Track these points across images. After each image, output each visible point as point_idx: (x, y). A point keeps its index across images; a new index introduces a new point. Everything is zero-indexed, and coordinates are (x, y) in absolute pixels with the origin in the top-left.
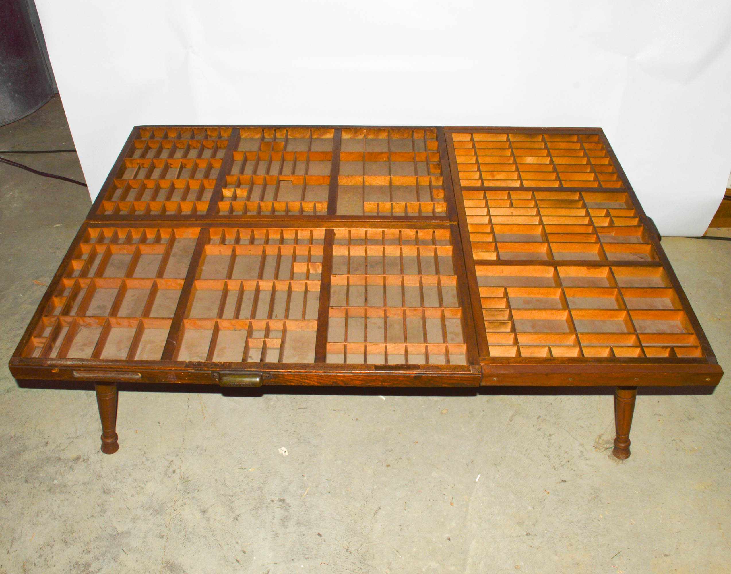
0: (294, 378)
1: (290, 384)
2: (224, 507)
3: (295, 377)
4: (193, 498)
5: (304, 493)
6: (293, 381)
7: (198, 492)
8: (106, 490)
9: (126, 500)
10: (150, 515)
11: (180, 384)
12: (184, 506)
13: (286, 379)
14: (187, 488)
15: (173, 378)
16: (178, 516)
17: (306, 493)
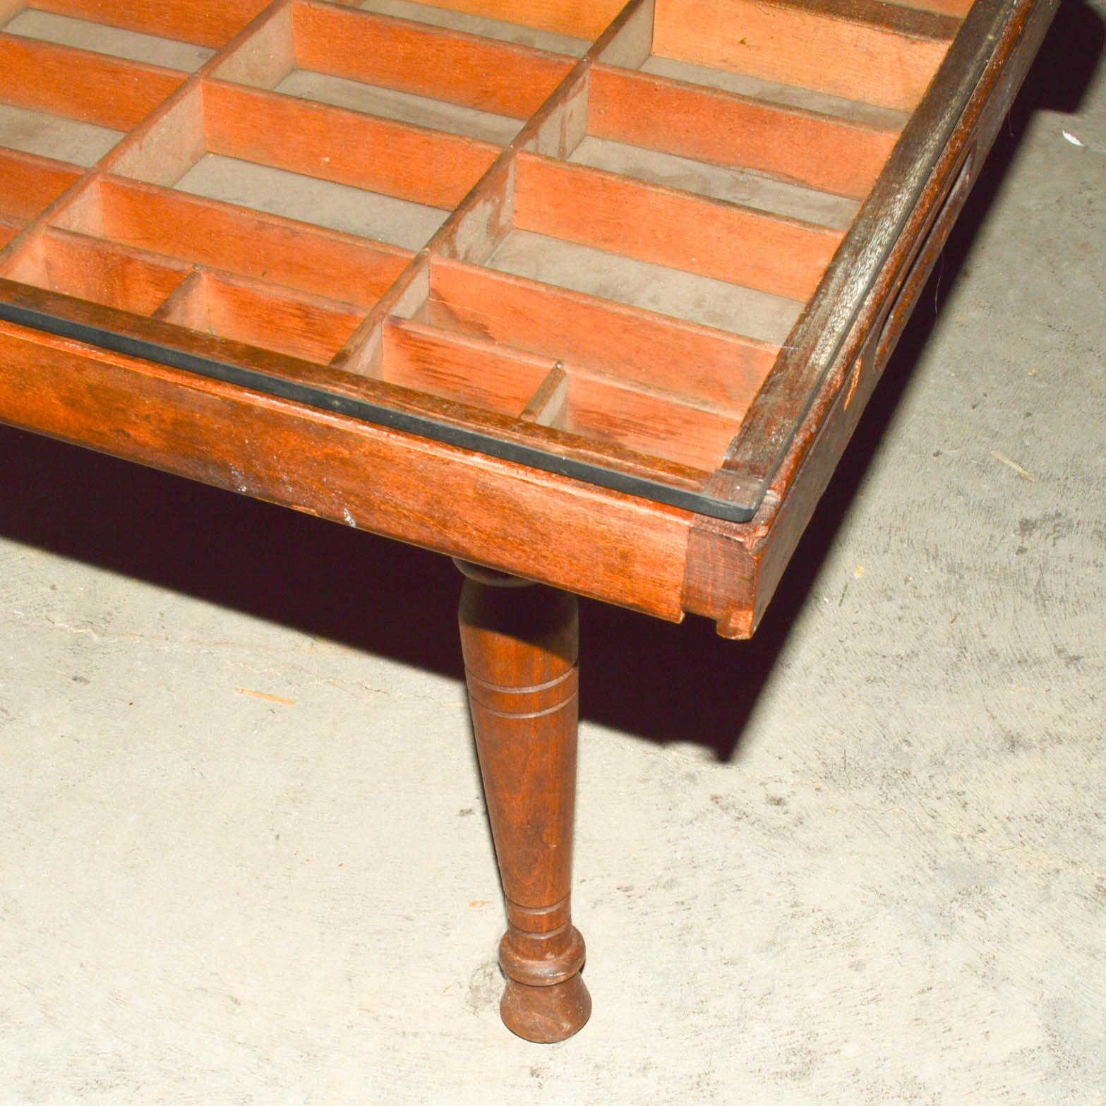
2: (1011, 681)
4: (937, 762)
5: (1010, 468)
7: (909, 744)
8: (787, 1068)
9: (870, 995)
10: (984, 917)
12: (968, 797)
14: (878, 774)
16: (1010, 825)
17: (1014, 465)
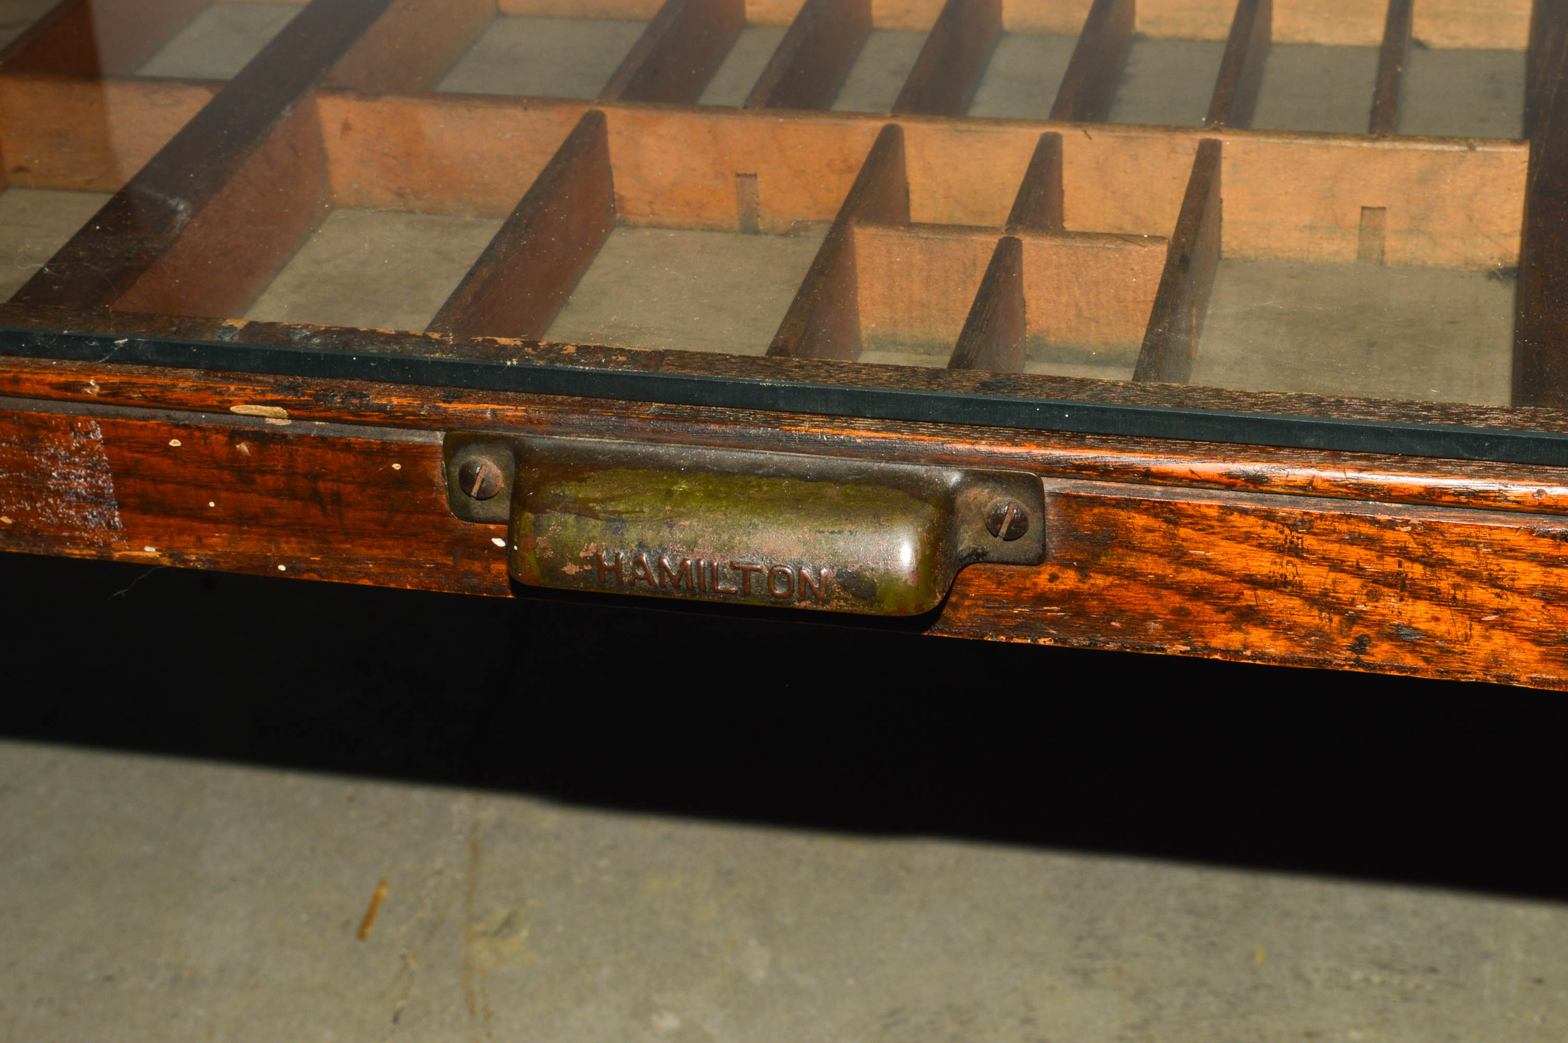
0: (1288, 568)
1: (1235, 639)
3: (1295, 551)
6: (1276, 602)
11: (148, 567)
13: (1197, 576)
15: (97, 498)
